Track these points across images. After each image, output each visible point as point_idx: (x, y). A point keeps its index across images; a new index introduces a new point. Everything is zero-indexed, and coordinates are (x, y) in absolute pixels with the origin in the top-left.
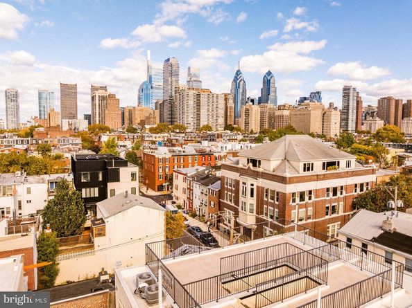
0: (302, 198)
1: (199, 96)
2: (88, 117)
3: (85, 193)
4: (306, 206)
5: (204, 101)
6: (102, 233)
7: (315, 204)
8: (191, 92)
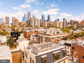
0: (53, 39)
1: (35, 20)
2: (11, 24)
3: (14, 39)
4: (54, 40)
5: (36, 21)
6: (18, 45)
7: (55, 40)
8: (33, 19)
